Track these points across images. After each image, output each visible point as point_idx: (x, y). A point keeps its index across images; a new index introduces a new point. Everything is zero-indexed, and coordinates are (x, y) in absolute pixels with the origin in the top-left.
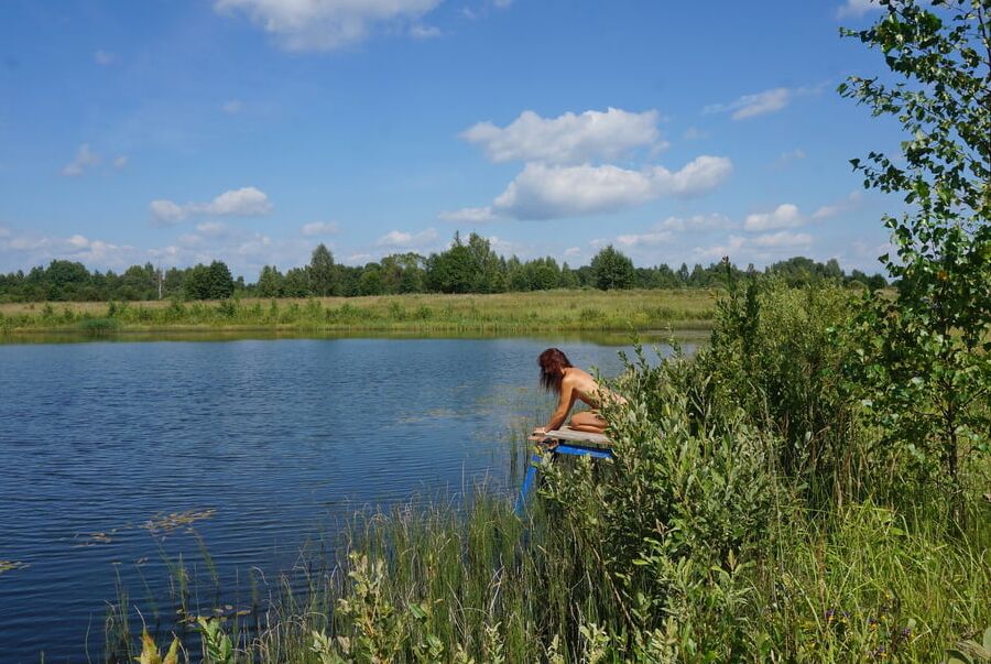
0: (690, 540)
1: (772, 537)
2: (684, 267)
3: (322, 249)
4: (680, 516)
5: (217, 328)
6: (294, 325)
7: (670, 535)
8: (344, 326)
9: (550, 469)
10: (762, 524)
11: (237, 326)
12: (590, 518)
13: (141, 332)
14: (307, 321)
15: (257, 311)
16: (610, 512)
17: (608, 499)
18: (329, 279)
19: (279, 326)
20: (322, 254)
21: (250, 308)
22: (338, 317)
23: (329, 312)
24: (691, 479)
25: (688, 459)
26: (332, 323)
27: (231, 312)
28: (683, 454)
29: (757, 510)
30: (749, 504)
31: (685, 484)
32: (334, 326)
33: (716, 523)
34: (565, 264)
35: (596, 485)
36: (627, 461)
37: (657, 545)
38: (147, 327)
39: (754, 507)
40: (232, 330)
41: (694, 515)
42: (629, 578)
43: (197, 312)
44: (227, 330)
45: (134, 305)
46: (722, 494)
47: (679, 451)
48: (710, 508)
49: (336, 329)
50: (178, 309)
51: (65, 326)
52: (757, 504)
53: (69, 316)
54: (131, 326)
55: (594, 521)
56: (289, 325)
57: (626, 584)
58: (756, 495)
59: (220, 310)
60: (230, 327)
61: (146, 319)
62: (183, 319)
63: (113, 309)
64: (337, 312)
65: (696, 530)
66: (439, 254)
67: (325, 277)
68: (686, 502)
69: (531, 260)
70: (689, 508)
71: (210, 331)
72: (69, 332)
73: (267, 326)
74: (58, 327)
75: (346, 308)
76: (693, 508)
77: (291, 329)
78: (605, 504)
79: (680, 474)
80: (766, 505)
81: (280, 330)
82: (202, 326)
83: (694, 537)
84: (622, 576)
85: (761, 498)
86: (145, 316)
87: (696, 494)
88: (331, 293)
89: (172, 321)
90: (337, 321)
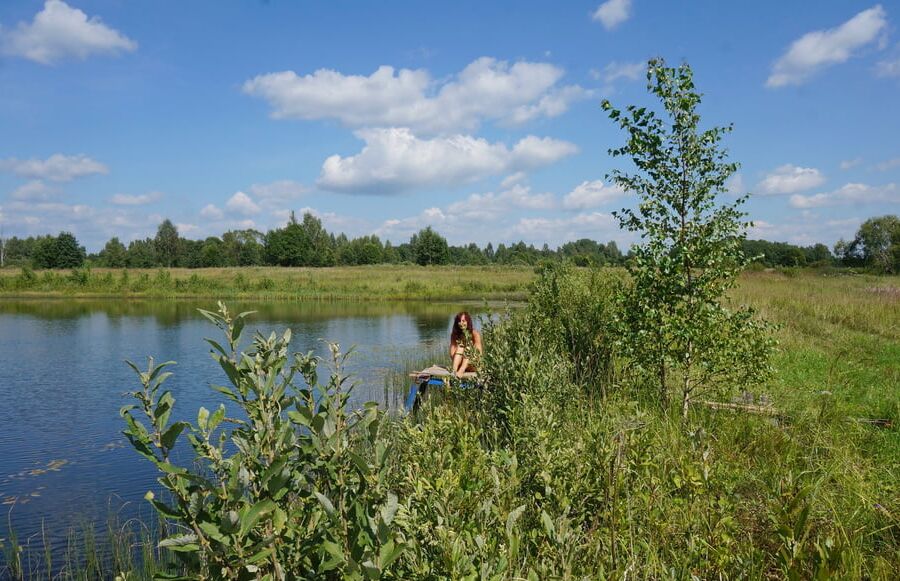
2: (490, 246)
3: (167, 224)
5: (69, 295)
6: (144, 293)
8: (190, 294)
11: (89, 294)
14: (158, 291)
15: (108, 280)
18: (174, 251)
19: (130, 294)
20: (167, 229)
21: (101, 277)
22: (186, 286)
23: (178, 282)
26: (181, 291)
27: (83, 280)
32: (183, 294)
34: (388, 242)
40: (84, 298)
43: (48, 280)
44: (79, 298)
49: (185, 298)
50: (29, 277)
56: (139, 293)
59: (70, 279)
60: (83, 294)
62: (36, 288)
64: (185, 282)
66: (275, 231)
67: (168, 249)
69: (357, 238)
71: (63, 298)
73: (119, 294)
75: (194, 279)
77: (139, 297)
81: (132, 298)
82: (54, 293)
88: (175, 264)
89: (24, 288)
90: (186, 290)
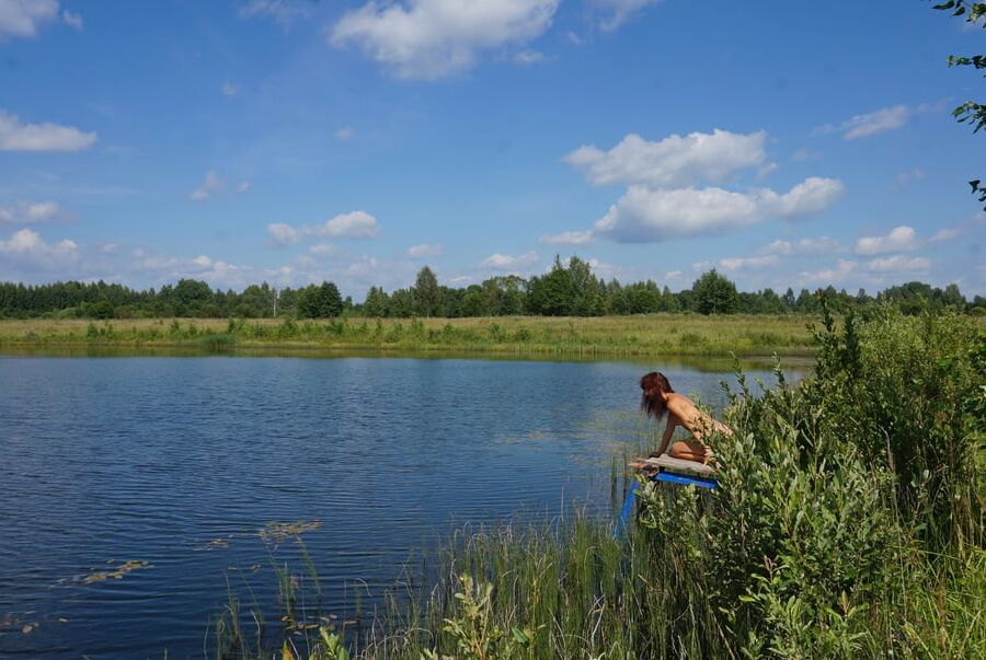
0: (800, 578)
1: (887, 579)
2: (790, 292)
3: (427, 271)
4: (787, 553)
5: (325, 345)
6: (399, 344)
7: (778, 572)
8: (445, 346)
9: (653, 498)
10: (875, 565)
11: (344, 345)
12: (693, 550)
13: (257, 347)
14: (411, 341)
15: (364, 330)
16: (715, 545)
17: (714, 531)
18: (432, 300)
19: (383, 345)
20: (426, 276)
21: (357, 327)
22: (440, 337)
23: (431, 333)
24: (800, 515)
25: (797, 494)
26: (435, 343)
27: (339, 330)
28: (792, 489)
29: (869, 551)
30: (862, 543)
31: (794, 520)
32: (436, 346)
33: (827, 562)
34: (666, 288)
35: (701, 516)
36: (733, 493)
37: (764, 582)
38: (261, 343)
39: (867, 547)
40: (340, 348)
41: (803, 552)
42: (733, 613)
43: (308, 330)
44: (335, 348)
45: (251, 322)
46: (833, 533)
47: (788, 485)
48: (820, 546)
49: (438, 349)
50: (291, 327)
51: (189, 341)
52: (870, 543)
53: (193, 331)
54: (248, 342)
55: (698, 554)
56: (393, 344)
57: (730, 619)
58: (869, 535)
59: (328, 329)
60: (337, 345)
61: (261, 335)
62: (295, 337)
63: (232, 326)
64: (439, 332)
65: (805, 568)
66: (540, 277)
67: (428, 298)
68: (795, 538)
69: (631, 283)
70: (797, 544)
71: (318, 348)
72: (194, 346)
73: (372, 345)
74: (183, 341)
75: (448, 329)
76: (802, 545)
77: (394, 348)
78: (710, 537)
79: (789, 509)
80: (880, 545)
81: (385, 349)
82: (312, 343)
83: (803, 575)
84: (727, 611)
85: (875, 537)
86: (260, 333)
87: (806, 531)
88: (434, 314)
89: (286, 338)
90: (439, 341)
